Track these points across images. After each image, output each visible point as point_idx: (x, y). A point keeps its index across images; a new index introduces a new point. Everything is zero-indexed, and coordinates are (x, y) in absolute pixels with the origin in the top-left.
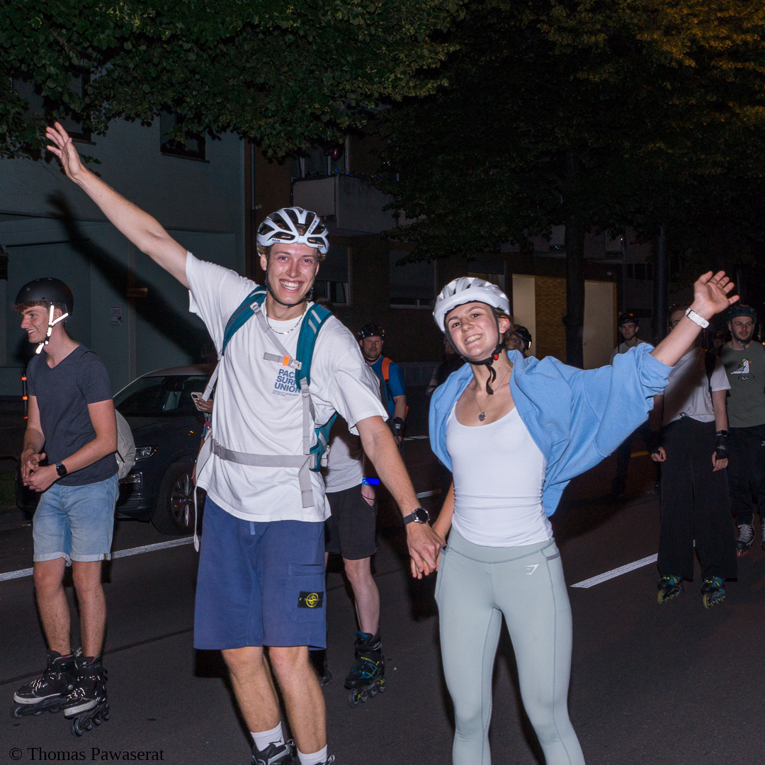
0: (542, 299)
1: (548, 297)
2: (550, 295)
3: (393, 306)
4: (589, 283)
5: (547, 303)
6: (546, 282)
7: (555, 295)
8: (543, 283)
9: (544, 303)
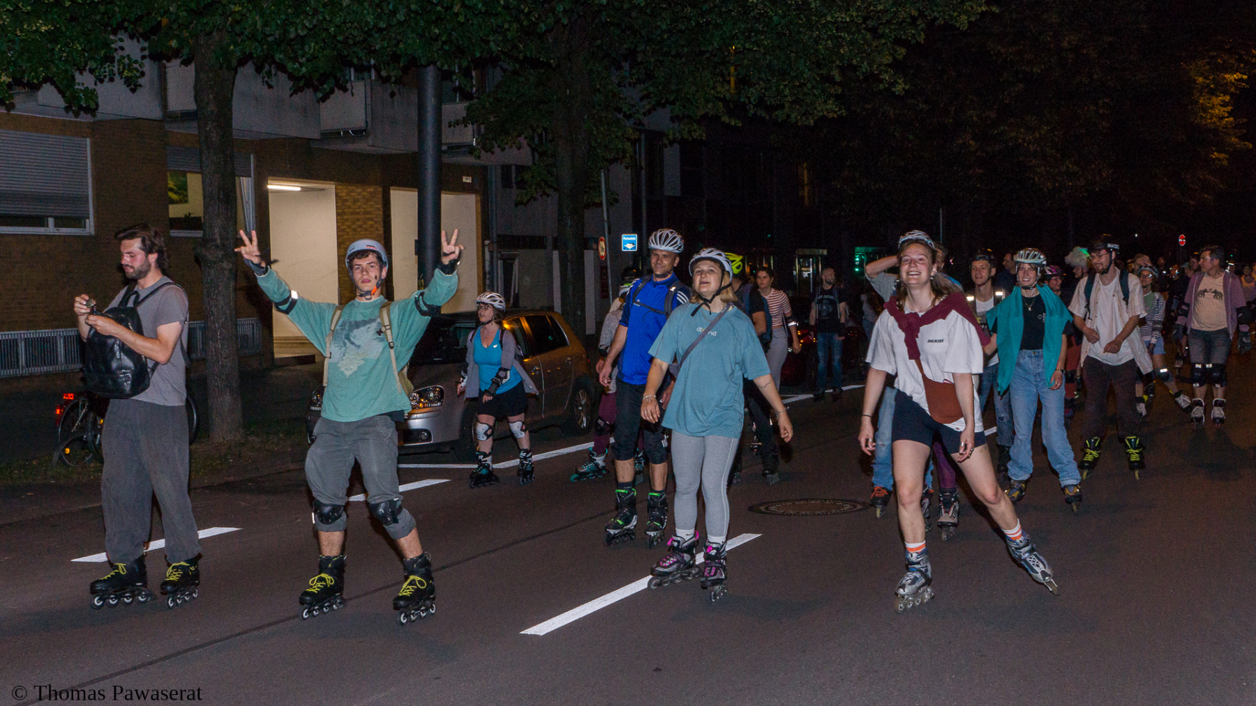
0: (347, 220)
1: (357, 216)
2: (358, 213)
4: (396, 192)
5: (354, 227)
6: (353, 191)
7: (366, 213)
8: (348, 194)
9: (349, 227)
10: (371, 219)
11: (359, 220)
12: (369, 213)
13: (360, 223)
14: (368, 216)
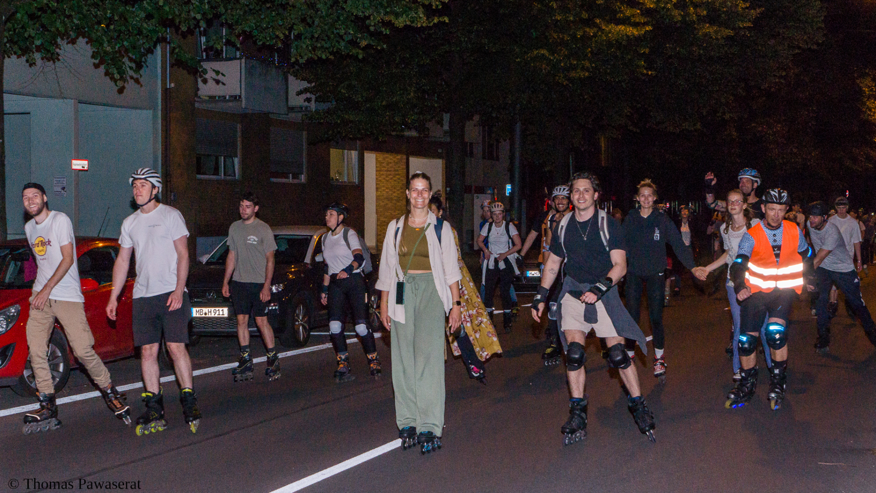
0: (383, 174)
1: (389, 173)
2: (390, 171)
3: (273, 180)
5: (388, 179)
6: (387, 157)
7: (395, 171)
8: (384, 159)
9: (384, 179)
10: (399, 175)
11: (390, 175)
12: (397, 171)
13: (391, 177)
14: (397, 173)
